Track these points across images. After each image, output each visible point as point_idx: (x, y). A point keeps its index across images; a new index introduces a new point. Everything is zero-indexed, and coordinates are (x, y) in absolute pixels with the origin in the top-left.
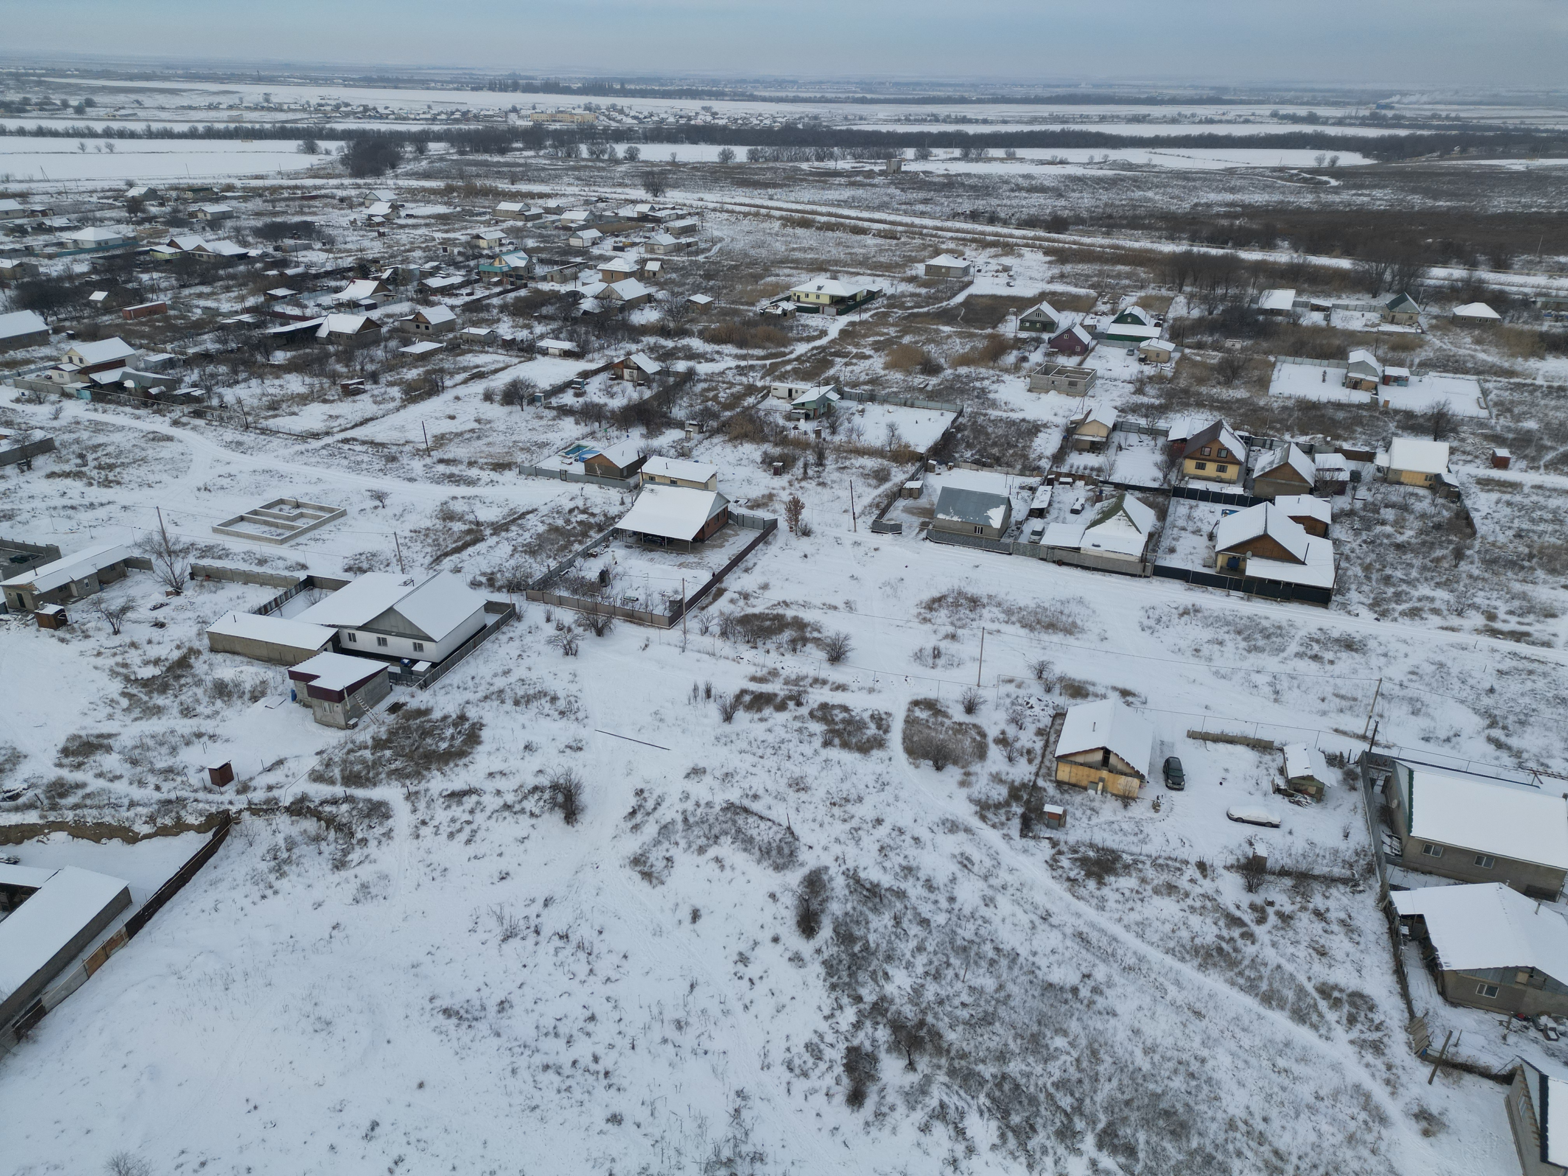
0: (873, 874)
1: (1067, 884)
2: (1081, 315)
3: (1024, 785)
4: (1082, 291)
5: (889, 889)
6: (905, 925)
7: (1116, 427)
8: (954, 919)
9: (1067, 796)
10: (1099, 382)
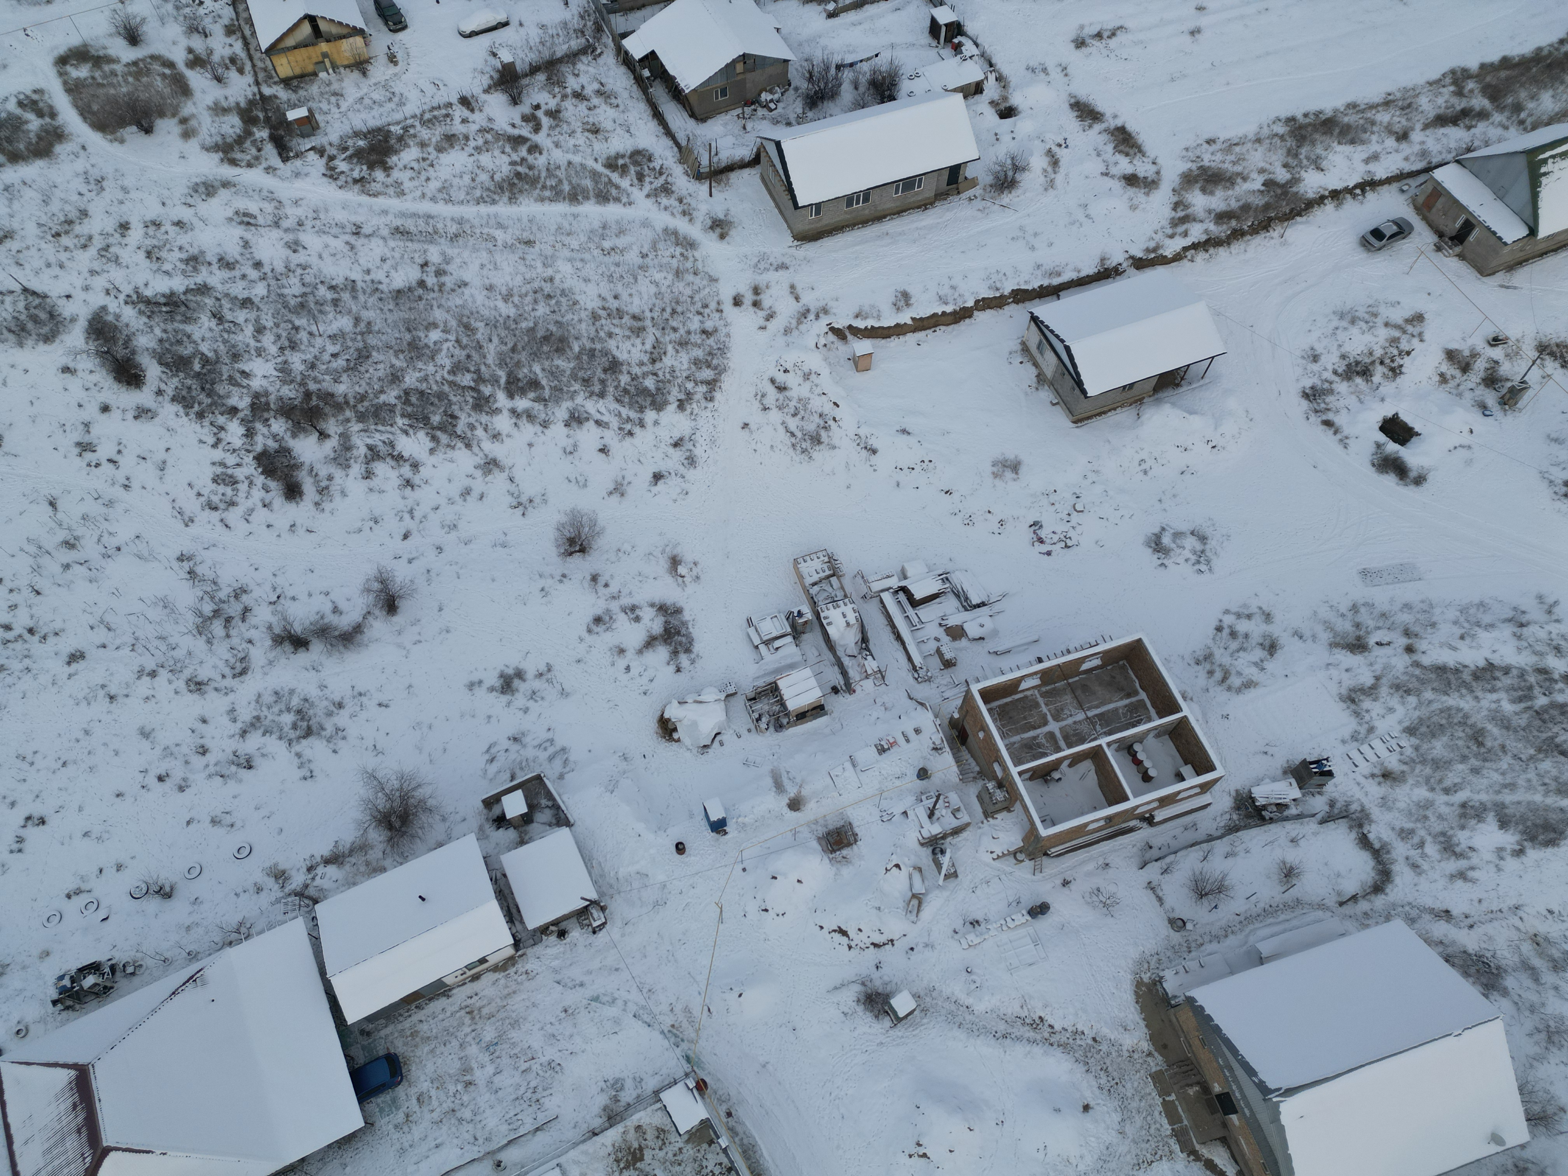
0: (159, 286)
1: (357, 187)
3: (251, 103)
5: (187, 291)
6: (229, 316)
8: (273, 282)
9: (302, 93)
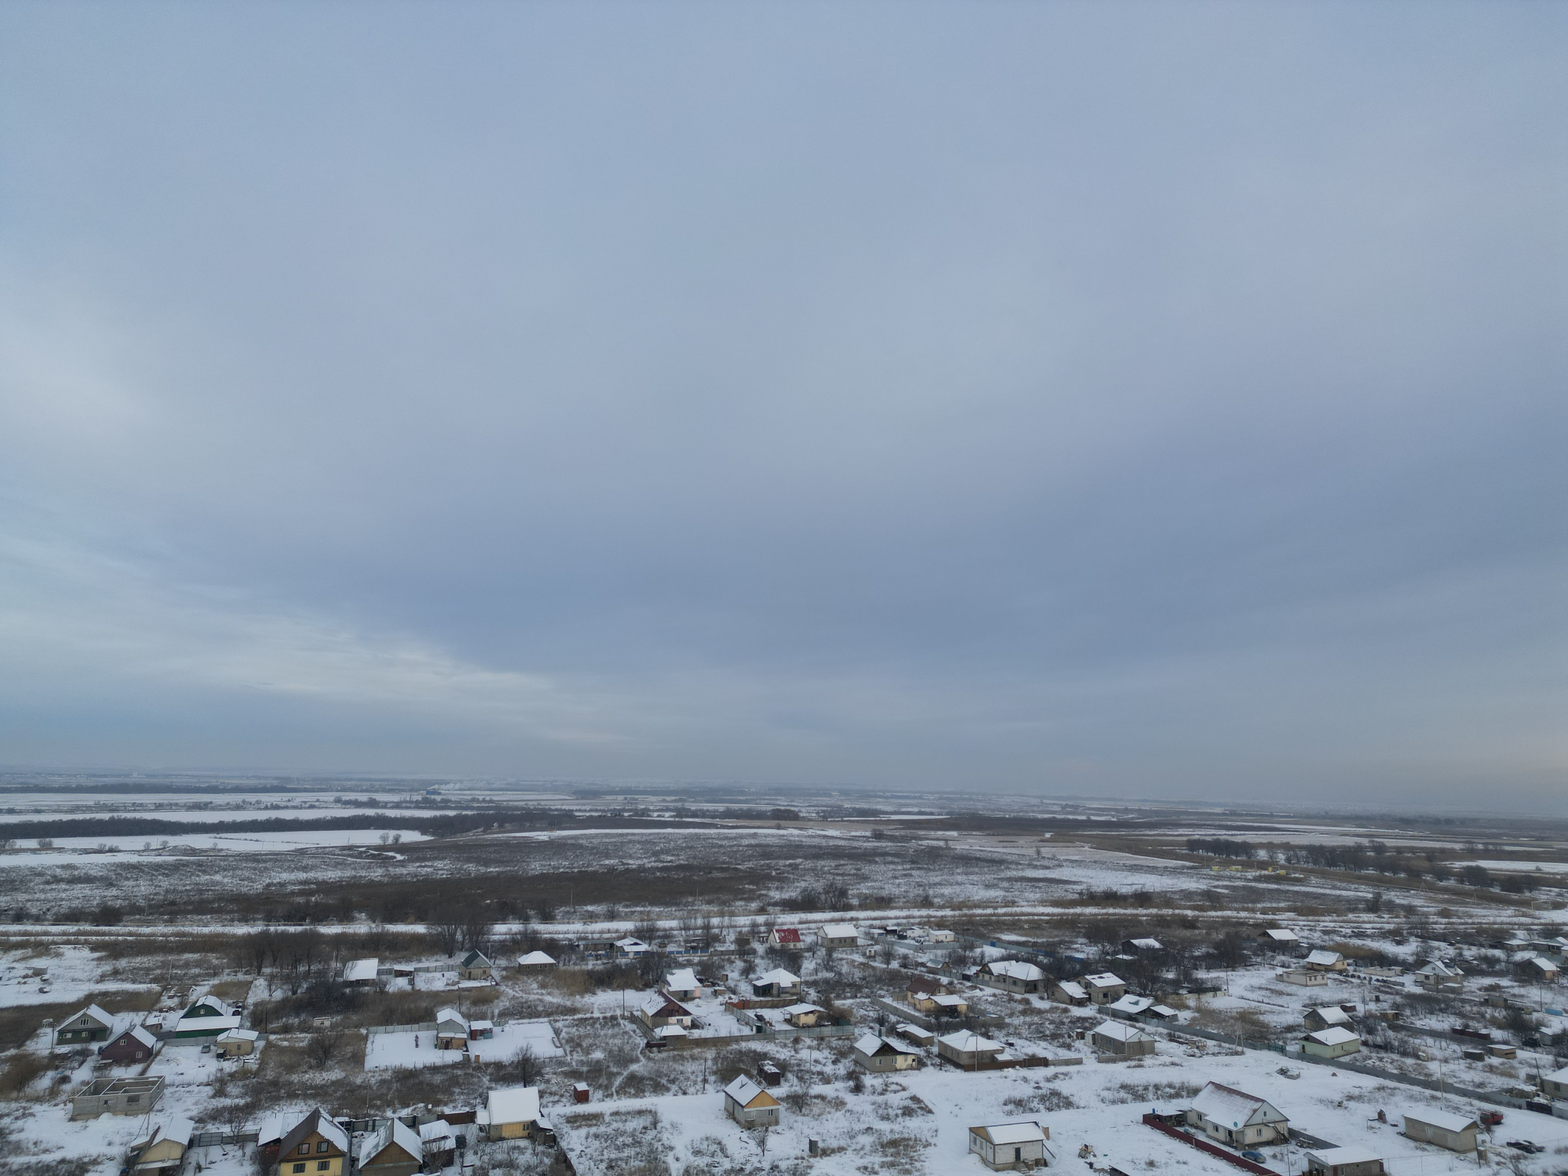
2: (142, 1015)
4: (142, 987)
7: (192, 1143)
10: (167, 1092)
